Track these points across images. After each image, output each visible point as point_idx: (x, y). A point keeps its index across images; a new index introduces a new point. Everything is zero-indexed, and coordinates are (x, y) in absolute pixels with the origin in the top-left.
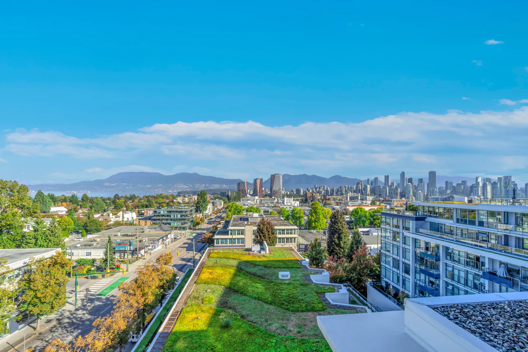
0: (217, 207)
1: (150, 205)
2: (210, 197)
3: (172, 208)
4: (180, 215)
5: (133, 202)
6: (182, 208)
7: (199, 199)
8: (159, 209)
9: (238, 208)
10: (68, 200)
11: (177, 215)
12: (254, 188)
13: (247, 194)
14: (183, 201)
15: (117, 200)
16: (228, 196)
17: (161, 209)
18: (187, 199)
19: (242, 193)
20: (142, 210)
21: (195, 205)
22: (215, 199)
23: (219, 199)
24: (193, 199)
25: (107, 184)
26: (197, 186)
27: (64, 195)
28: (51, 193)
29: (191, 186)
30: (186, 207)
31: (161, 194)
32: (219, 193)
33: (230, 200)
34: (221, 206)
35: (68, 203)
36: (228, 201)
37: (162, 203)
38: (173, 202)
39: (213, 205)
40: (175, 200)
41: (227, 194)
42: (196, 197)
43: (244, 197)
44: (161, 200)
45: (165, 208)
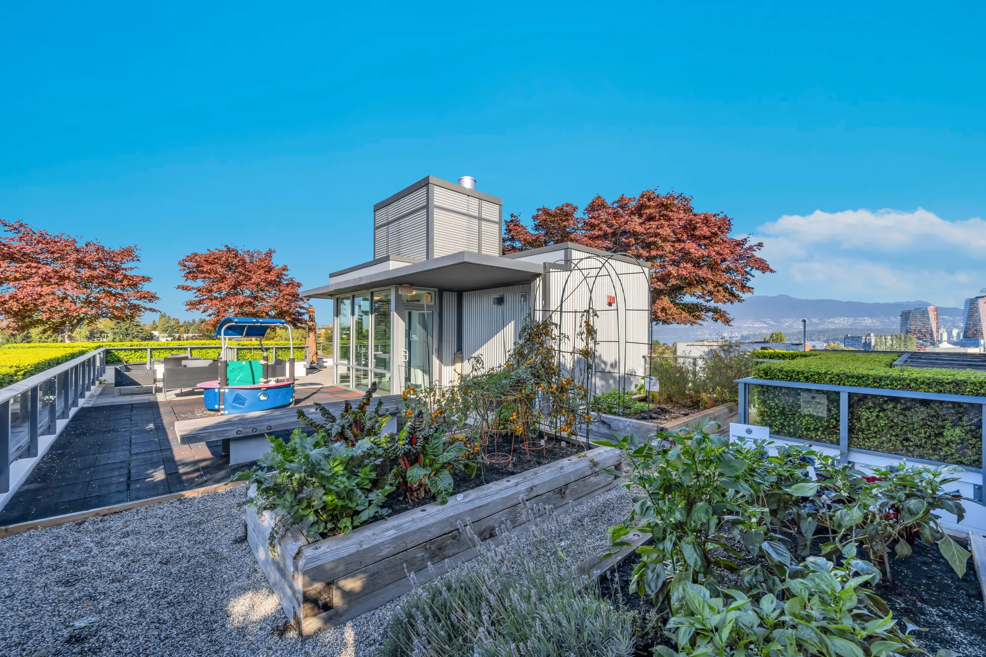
12: (967, 324)
13: (941, 341)
16: (867, 346)
19: (919, 338)
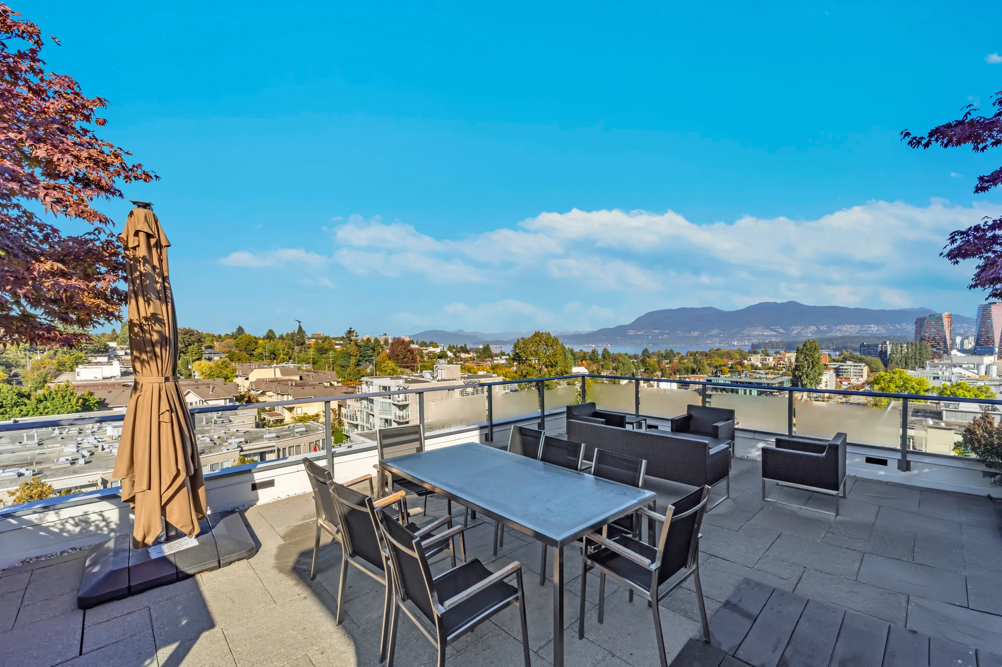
0: (848, 379)
1: (699, 370)
2: (829, 355)
3: (740, 375)
4: (758, 391)
5: (670, 362)
6: (760, 378)
7: (801, 359)
8: (716, 376)
9: (909, 386)
10: (588, 358)
11: (750, 391)
12: (979, 331)
13: (952, 349)
14: (763, 364)
15: (648, 359)
16: (883, 355)
17: (719, 376)
18: (771, 359)
19: (933, 346)
20: (685, 378)
21: (790, 373)
22: (844, 360)
23: (855, 362)
24: (786, 360)
25: (631, 332)
26: (795, 332)
27: (581, 351)
28: (571, 347)
29: (781, 331)
30: (769, 376)
31: (718, 350)
32: (858, 346)
33: (890, 365)
34: (861, 379)
35: (588, 361)
36: (882, 366)
37: (720, 366)
38: (741, 364)
39: (838, 376)
40: (746, 362)
41: (879, 349)
42: (792, 356)
43: (940, 357)
44: (718, 361)
45: (728, 376)
